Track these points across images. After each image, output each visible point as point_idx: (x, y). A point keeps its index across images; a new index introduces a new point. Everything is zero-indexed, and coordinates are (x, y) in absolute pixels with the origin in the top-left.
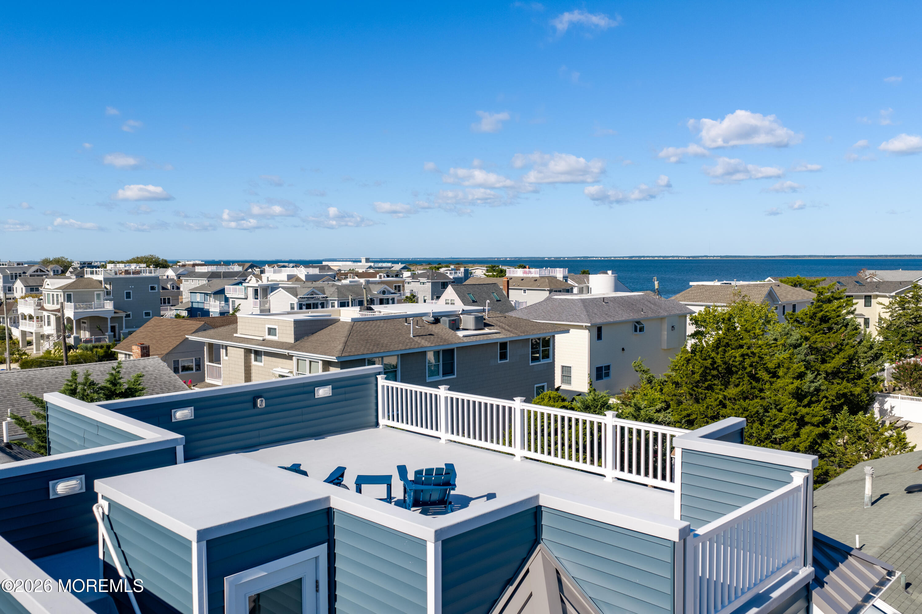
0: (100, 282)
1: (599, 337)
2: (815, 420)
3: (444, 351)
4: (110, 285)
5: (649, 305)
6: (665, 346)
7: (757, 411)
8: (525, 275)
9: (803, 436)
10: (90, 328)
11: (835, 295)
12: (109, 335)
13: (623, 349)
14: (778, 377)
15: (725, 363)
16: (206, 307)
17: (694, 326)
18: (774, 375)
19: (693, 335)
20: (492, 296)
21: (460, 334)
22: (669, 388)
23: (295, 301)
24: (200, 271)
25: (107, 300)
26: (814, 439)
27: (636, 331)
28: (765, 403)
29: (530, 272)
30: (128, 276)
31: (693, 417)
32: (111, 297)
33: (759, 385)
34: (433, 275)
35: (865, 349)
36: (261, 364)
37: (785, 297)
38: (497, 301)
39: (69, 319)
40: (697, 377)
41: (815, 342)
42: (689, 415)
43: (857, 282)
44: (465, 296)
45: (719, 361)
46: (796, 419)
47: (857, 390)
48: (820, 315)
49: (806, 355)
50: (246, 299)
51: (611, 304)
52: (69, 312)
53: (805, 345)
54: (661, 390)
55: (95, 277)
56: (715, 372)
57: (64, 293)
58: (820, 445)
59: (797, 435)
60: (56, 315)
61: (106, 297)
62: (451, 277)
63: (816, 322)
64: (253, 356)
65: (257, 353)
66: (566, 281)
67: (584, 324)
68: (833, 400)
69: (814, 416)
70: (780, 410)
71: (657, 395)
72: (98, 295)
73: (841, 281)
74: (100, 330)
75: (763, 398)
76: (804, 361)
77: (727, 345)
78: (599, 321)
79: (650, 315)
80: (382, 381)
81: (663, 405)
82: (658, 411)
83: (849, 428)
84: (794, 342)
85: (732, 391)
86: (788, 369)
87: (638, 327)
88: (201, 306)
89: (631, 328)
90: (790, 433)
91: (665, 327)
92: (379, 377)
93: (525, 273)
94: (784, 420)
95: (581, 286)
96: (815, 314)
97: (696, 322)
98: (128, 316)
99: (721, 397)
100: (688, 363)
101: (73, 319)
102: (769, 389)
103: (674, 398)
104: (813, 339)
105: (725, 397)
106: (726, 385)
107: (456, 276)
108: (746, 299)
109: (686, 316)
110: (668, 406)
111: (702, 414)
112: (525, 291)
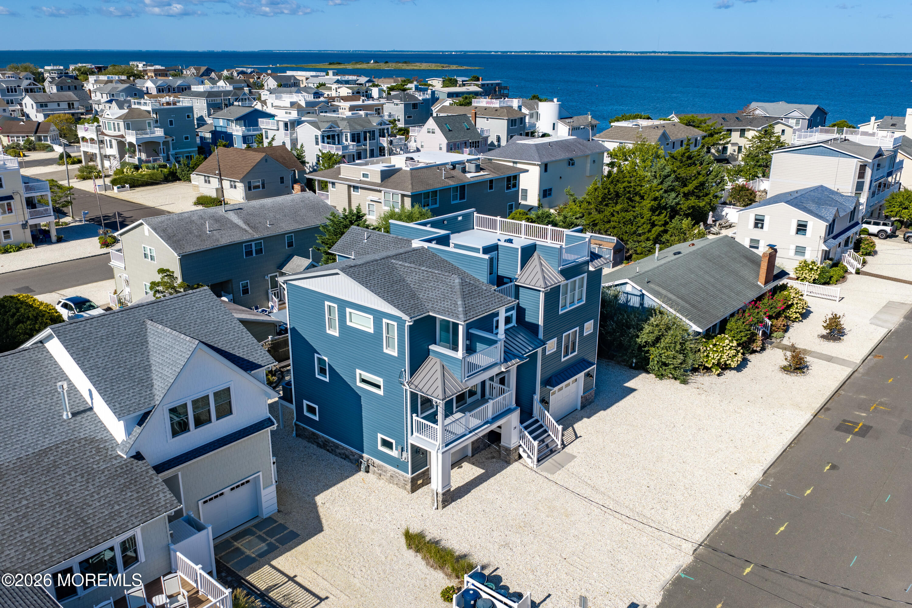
0: (149, 112)
1: (546, 170)
2: (660, 223)
3: (460, 186)
4: (156, 114)
5: (579, 146)
6: (588, 174)
7: (630, 219)
8: (488, 105)
9: (653, 232)
10: (146, 150)
11: (716, 131)
12: (163, 157)
13: (561, 178)
14: (644, 200)
15: (615, 192)
16: (229, 131)
17: (610, 158)
18: (642, 198)
19: (608, 165)
20: (463, 125)
21: (469, 175)
22: (585, 205)
23: (319, 133)
24: (196, 90)
25: (157, 127)
26: (659, 233)
27: (569, 165)
28: (635, 214)
29: (492, 103)
30: (168, 107)
31: (597, 222)
32: (159, 124)
33: (633, 204)
34: (405, 97)
35: (713, 177)
36: (359, 194)
37: (676, 135)
38: (468, 129)
39: (131, 144)
40: (600, 199)
41: (679, 174)
42: (594, 221)
43: (737, 118)
44: (443, 126)
45: (612, 190)
46: (650, 223)
47: (702, 204)
48: (687, 154)
49: (672, 182)
50: (278, 130)
51: (554, 147)
52: (131, 138)
53: (673, 176)
54: (580, 206)
55: (143, 108)
56: (609, 197)
57: (124, 122)
58: (662, 236)
59: (650, 231)
60: (117, 140)
61: (155, 125)
62: (420, 98)
63: (684, 159)
64: (352, 189)
65: (356, 188)
66: (520, 110)
67: (537, 163)
68: (686, 210)
69: (659, 221)
70: (643, 218)
71: (578, 209)
72: (149, 123)
73: (725, 117)
74: (156, 152)
75: (634, 211)
76: (671, 186)
77: (618, 181)
78: (546, 160)
79: (580, 154)
80: (475, 214)
81: (581, 215)
82: (577, 218)
83: (677, 227)
84: (666, 174)
85: (618, 207)
86: (649, 195)
87: (571, 162)
88: (224, 130)
89: (566, 163)
90: (646, 230)
91: (589, 161)
92: (475, 213)
93: (487, 103)
94: (644, 224)
95: (532, 112)
96: (684, 153)
97: (611, 155)
98: (173, 140)
99: (612, 211)
100: (595, 191)
101: (135, 143)
102: (638, 206)
103: (587, 211)
104: (679, 171)
105: (614, 211)
106: (616, 203)
107: (424, 97)
108: (645, 140)
109: (604, 153)
110: (583, 216)
111: (601, 220)
112: (487, 119)
